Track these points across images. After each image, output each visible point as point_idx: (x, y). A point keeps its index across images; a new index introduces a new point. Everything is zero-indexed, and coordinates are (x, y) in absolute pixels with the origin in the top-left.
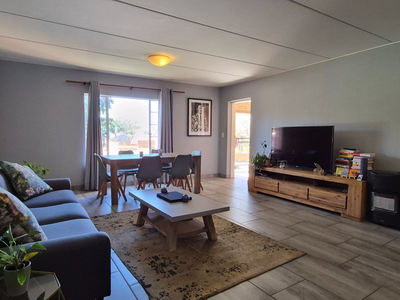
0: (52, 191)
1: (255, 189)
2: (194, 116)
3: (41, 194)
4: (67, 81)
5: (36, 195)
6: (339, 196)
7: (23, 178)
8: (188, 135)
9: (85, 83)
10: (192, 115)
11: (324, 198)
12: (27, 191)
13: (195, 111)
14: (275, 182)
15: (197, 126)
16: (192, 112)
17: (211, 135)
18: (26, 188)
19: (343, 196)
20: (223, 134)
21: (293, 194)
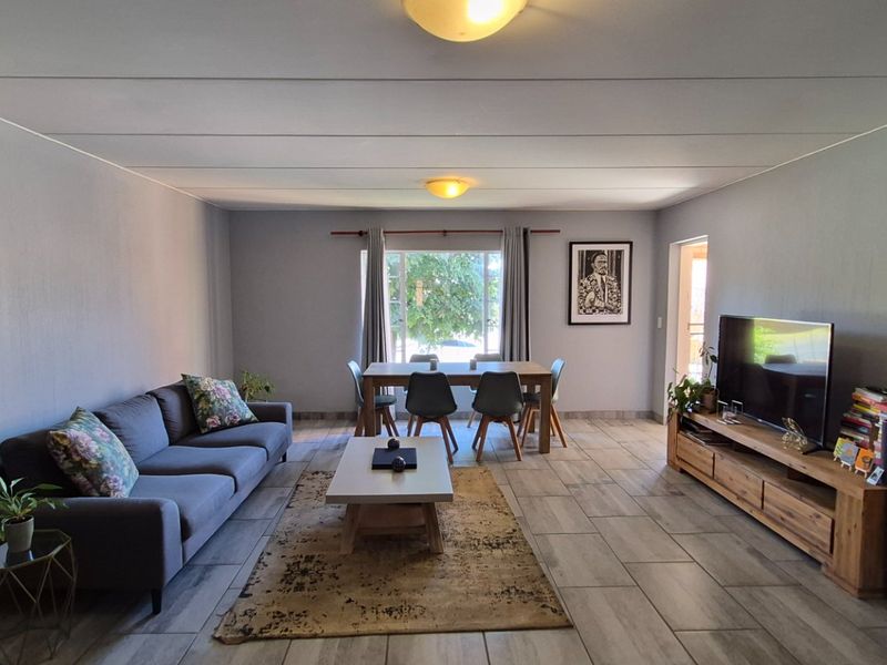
0: (255, 422)
1: (677, 463)
2: (585, 281)
3: (233, 425)
4: (333, 233)
5: (223, 427)
6: (818, 517)
7: (208, 401)
8: (570, 323)
9: (361, 233)
10: (581, 277)
11: (790, 515)
12: (209, 420)
13: (587, 269)
14: (708, 451)
15: (592, 302)
16: (581, 272)
17: (629, 322)
18: (208, 416)
19: (826, 517)
20: (660, 319)
21: (738, 488)
